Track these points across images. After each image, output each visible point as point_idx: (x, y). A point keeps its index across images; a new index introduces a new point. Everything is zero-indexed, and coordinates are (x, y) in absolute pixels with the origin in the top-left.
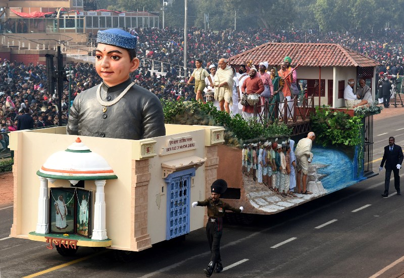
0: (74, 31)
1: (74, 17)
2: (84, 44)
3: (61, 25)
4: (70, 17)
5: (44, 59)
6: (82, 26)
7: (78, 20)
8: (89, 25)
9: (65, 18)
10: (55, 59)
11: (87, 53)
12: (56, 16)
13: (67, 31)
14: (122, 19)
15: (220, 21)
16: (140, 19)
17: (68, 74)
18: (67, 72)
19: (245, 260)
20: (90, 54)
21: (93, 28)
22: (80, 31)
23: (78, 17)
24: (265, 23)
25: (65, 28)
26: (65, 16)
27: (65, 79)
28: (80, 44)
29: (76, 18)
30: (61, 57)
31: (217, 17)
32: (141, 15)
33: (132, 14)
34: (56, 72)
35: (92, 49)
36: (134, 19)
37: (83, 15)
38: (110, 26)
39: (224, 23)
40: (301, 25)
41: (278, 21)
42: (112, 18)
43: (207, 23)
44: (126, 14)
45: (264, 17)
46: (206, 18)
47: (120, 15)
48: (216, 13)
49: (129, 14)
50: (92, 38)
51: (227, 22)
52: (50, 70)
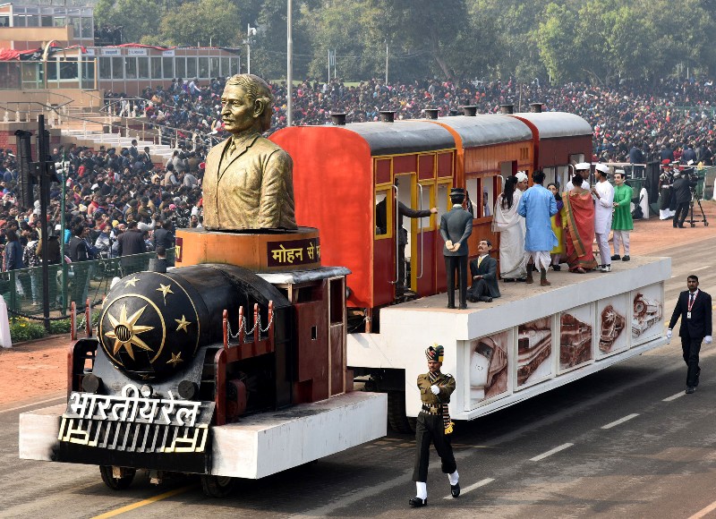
0: (75, 85)
1: (76, 59)
2: (96, 109)
3: (52, 74)
4: (68, 59)
5: (13, 140)
6: (91, 75)
7: (83, 64)
8: (104, 73)
9: (58, 61)
10: (33, 140)
11: (100, 128)
12: (40, 58)
13: (63, 85)
14: (168, 61)
15: (359, 64)
16: (203, 63)
17: (60, 168)
18: (57, 164)
20: (106, 130)
21: (112, 79)
22: (88, 85)
23: (84, 59)
24: (444, 67)
25: (59, 80)
26: (58, 57)
27: (55, 178)
28: (87, 110)
29: (80, 61)
30: (44, 134)
31: (351, 56)
32: (206, 53)
33: (189, 53)
34: (36, 165)
35: (111, 119)
36: (191, 61)
37: (93, 54)
38: (146, 76)
39: (367, 68)
40: (514, 70)
41: (469, 62)
42: (149, 60)
43: (332, 69)
44: (177, 53)
45: (441, 57)
46: (331, 58)
47: (165, 54)
48: (349, 49)
49: (183, 53)
50: (111, 99)
51: (371, 67)
52: (25, 160)
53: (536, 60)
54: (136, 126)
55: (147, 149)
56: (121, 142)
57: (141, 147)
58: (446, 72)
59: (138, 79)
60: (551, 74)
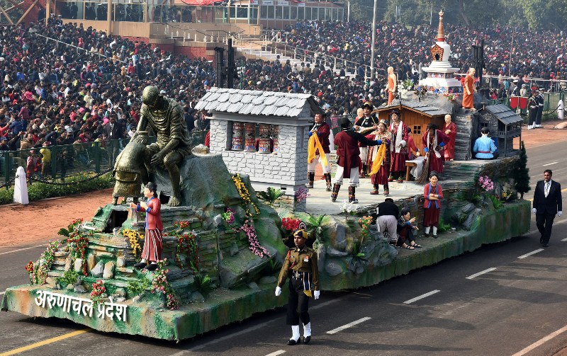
0: (246, 22)
1: (247, 6)
2: (257, 36)
3: (232, 15)
4: (242, 6)
5: (212, 53)
6: (256, 16)
7: (251, 9)
8: (263, 15)
9: (236, 6)
10: (225, 53)
11: (260, 47)
12: (226, 5)
13: (238, 21)
14: (301, 9)
15: (414, 14)
16: (322, 11)
17: (239, 70)
18: (238, 68)
19: (436, 291)
20: (263, 49)
21: (267, 19)
22: (253, 22)
23: (251, 6)
24: (466, 19)
25: (236, 18)
26: (236, 4)
27: (236, 76)
28: (252, 36)
29: (249, 8)
30: (232, 51)
31: (409, 10)
32: (324, 5)
33: (314, 5)
34: (226, 68)
35: (266, 43)
36: (315, 10)
37: (257, 4)
38: (288, 18)
39: (418, 17)
40: (507, 22)
41: (481, 16)
42: (290, 9)
43: (398, 17)
44: (307, 4)
45: (464, 12)
46: (398, 11)
47: (300, 5)
48: (409, 5)
49: (310, 4)
50: (267, 31)
51: (422, 17)
52: (219, 65)
53: (522, 17)
54: (281, 47)
55: (288, 62)
56: (271, 57)
57: (283, 60)
58: (467, 21)
59: (283, 19)
60: (530, 25)
